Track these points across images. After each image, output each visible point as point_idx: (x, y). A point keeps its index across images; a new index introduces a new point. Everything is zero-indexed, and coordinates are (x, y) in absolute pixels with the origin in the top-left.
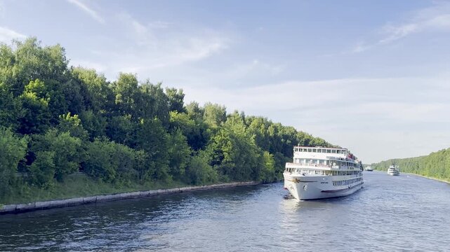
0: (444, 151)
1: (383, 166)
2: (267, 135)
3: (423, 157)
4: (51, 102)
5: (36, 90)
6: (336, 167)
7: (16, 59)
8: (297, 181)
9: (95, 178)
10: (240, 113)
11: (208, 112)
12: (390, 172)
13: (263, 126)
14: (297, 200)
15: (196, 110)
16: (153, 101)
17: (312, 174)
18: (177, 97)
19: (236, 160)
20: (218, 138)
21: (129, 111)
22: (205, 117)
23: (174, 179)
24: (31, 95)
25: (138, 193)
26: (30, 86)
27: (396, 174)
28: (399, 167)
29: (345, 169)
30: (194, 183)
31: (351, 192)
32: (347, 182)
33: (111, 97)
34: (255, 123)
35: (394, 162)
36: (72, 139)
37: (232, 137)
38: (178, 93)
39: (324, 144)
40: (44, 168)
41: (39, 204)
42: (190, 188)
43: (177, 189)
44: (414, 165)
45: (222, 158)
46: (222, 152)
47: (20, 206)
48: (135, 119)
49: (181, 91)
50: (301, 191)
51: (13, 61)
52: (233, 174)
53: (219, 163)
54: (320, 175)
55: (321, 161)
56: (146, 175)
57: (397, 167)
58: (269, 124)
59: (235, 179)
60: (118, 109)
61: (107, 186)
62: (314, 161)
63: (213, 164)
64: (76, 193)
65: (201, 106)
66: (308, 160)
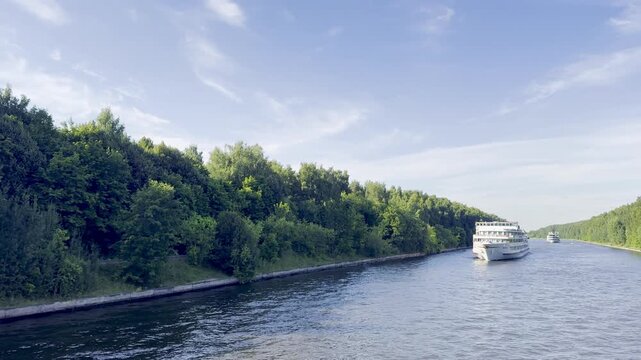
0: (606, 214)
1: (542, 233)
2: (425, 208)
3: (584, 222)
4: (263, 193)
5: (251, 185)
6: (511, 236)
7: (232, 160)
8: (487, 247)
9: (300, 253)
10: (397, 188)
11: (370, 190)
12: (549, 239)
13: (421, 200)
14: (487, 259)
15: (358, 188)
16: (330, 185)
17: (495, 242)
18: (343, 178)
19: (404, 234)
20: (386, 215)
21: (312, 195)
22: (366, 194)
23: (357, 253)
24: (248, 189)
25: (333, 265)
26: (246, 181)
27: (556, 240)
28: (559, 233)
29: (517, 237)
30: (372, 256)
31: (522, 255)
32: (519, 248)
33: (297, 184)
34: (413, 197)
35: (554, 229)
36: (288, 223)
37: (399, 212)
38: (343, 174)
39: (499, 220)
40: (271, 246)
41: (275, 274)
42: (369, 260)
43: (360, 261)
44: (575, 230)
45: (392, 232)
46: (391, 227)
47: (265, 276)
48: (318, 202)
49: (346, 172)
50: (489, 254)
51: (230, 162)
52: (403, 246)
53: (389, 237)
54: (500, 242)
55: (500, 233)
56: (336, 250)
57: (557, 233)
58: (425, 198)
59: (404, 251)
60: (304, 195)
61: (310, 260)
62: (495, 232)
63: (385, 238)
64: (293, 265)
65: (362, 184)
66: (490, 232)
